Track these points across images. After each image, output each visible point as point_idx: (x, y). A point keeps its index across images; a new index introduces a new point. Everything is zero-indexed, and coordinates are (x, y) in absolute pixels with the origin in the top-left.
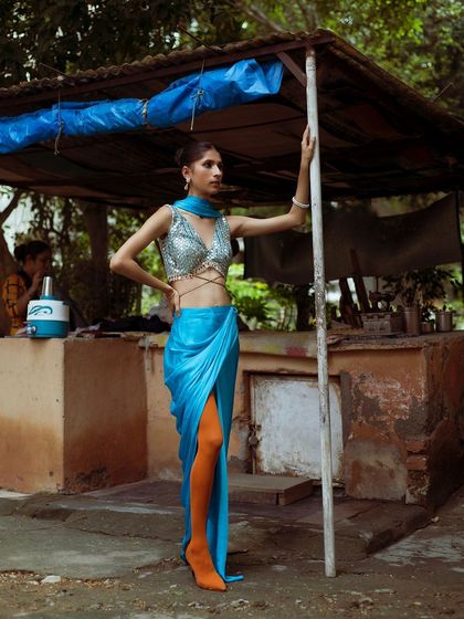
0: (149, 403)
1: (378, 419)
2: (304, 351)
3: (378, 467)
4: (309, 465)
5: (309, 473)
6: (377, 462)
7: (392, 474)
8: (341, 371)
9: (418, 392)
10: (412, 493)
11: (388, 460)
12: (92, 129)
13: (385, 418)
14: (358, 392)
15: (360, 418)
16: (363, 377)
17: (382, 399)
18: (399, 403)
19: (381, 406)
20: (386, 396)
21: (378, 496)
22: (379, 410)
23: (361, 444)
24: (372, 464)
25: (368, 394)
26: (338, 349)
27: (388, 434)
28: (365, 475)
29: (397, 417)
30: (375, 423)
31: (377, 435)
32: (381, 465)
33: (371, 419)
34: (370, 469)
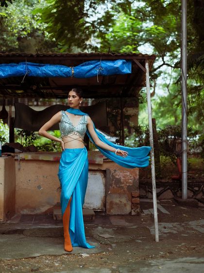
0: (17, 182)
1: (121, 185)
2: (95, 161)
3: (120, 203)
4: (89, 204)
5: (89, 207)
6: (120, 201)
7: (125, 205)
8: (107, 169)
9: (136, 175)
10: (134, 211)
11: (124, 200)
12: (45, 76)
13: (123, 185)
14: (113, 176)
15: (113, 185)
16: (115, 171)
17: (122, 178)
18: (129, 180)
19: (122, 181)
20: (124, 177)
21: (120, 214)
22: (121, 182)
23: (113, 195)
24: (118, 202)
25: (117, 177)
26: (107, 161)
27: (124, 191)
28: (114, 206)
29: (128, 185)
30: (119, 187)
31: (120, 191)
32: (121, 202)
33: (118, 185)
34: (116, 204)
